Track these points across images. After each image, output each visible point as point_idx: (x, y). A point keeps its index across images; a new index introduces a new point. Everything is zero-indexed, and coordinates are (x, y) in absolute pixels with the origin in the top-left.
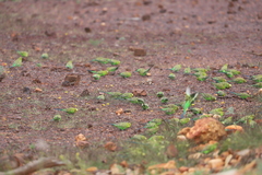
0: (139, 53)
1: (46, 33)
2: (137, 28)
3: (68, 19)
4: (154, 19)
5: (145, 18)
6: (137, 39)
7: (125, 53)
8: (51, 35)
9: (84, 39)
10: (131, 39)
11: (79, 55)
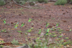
0: (65, 22)
1: (40, 16)
2: (62, 16)
3: (44, 13)
4: (66, 14)
5: (64, 14)
6: (63, 19)
7: (61, 22)
8: (41, 17)
9: (50, 18)
10: (61, 18)
11: (50, 21)
